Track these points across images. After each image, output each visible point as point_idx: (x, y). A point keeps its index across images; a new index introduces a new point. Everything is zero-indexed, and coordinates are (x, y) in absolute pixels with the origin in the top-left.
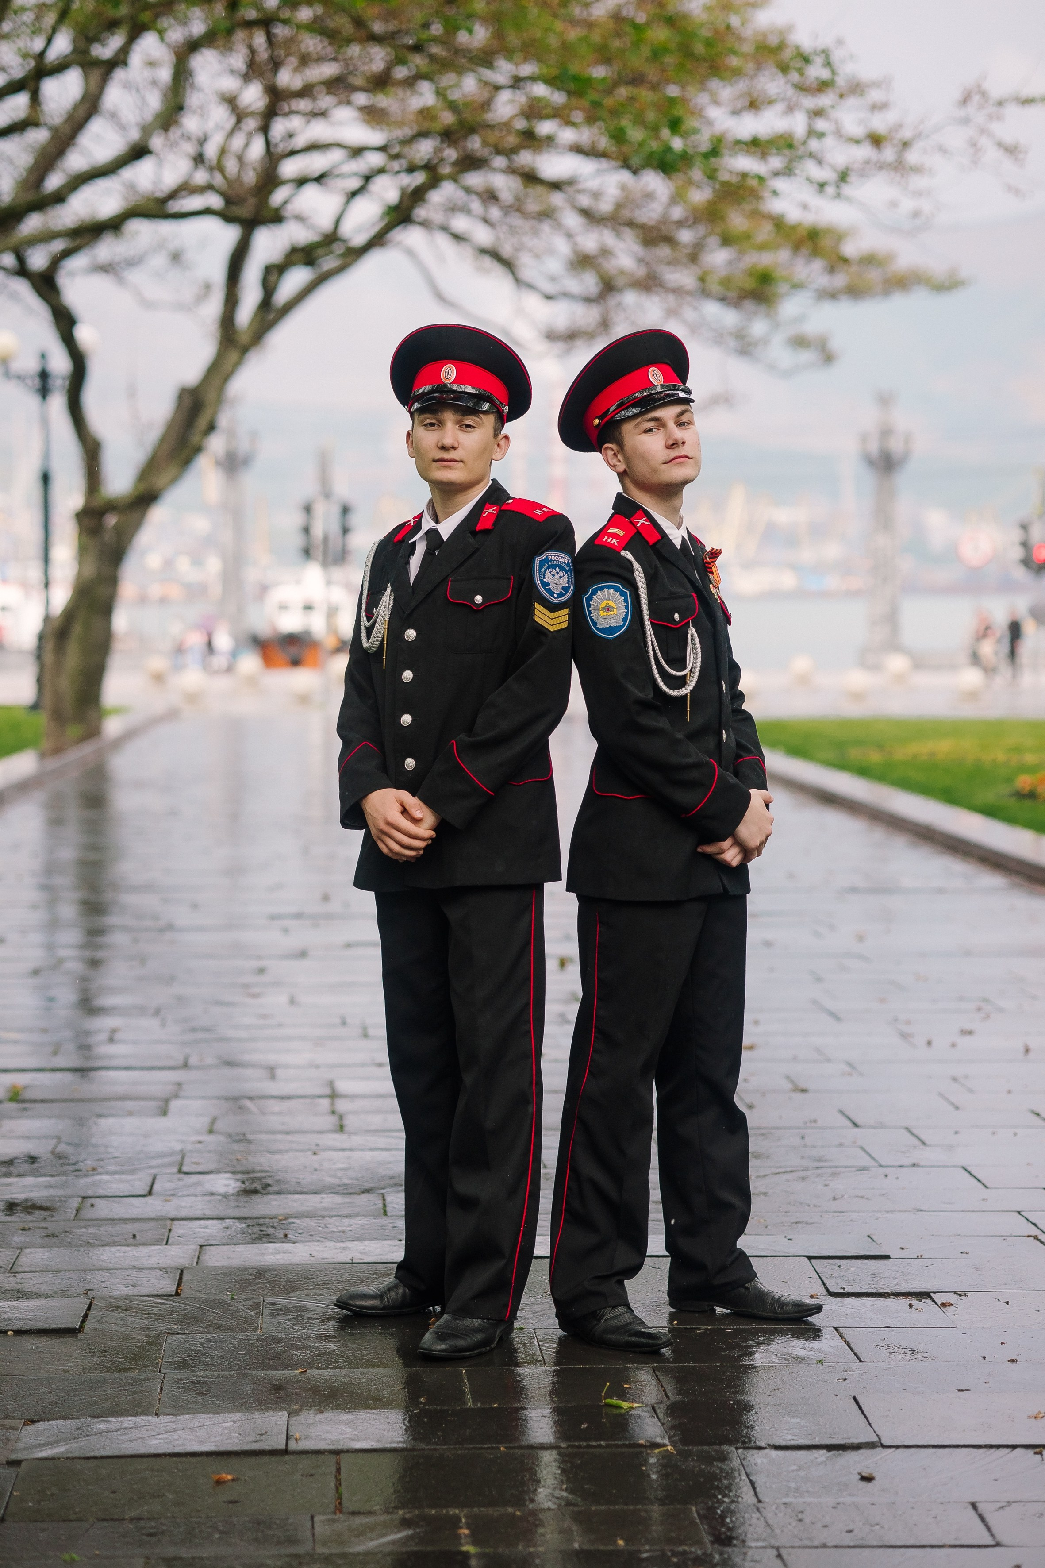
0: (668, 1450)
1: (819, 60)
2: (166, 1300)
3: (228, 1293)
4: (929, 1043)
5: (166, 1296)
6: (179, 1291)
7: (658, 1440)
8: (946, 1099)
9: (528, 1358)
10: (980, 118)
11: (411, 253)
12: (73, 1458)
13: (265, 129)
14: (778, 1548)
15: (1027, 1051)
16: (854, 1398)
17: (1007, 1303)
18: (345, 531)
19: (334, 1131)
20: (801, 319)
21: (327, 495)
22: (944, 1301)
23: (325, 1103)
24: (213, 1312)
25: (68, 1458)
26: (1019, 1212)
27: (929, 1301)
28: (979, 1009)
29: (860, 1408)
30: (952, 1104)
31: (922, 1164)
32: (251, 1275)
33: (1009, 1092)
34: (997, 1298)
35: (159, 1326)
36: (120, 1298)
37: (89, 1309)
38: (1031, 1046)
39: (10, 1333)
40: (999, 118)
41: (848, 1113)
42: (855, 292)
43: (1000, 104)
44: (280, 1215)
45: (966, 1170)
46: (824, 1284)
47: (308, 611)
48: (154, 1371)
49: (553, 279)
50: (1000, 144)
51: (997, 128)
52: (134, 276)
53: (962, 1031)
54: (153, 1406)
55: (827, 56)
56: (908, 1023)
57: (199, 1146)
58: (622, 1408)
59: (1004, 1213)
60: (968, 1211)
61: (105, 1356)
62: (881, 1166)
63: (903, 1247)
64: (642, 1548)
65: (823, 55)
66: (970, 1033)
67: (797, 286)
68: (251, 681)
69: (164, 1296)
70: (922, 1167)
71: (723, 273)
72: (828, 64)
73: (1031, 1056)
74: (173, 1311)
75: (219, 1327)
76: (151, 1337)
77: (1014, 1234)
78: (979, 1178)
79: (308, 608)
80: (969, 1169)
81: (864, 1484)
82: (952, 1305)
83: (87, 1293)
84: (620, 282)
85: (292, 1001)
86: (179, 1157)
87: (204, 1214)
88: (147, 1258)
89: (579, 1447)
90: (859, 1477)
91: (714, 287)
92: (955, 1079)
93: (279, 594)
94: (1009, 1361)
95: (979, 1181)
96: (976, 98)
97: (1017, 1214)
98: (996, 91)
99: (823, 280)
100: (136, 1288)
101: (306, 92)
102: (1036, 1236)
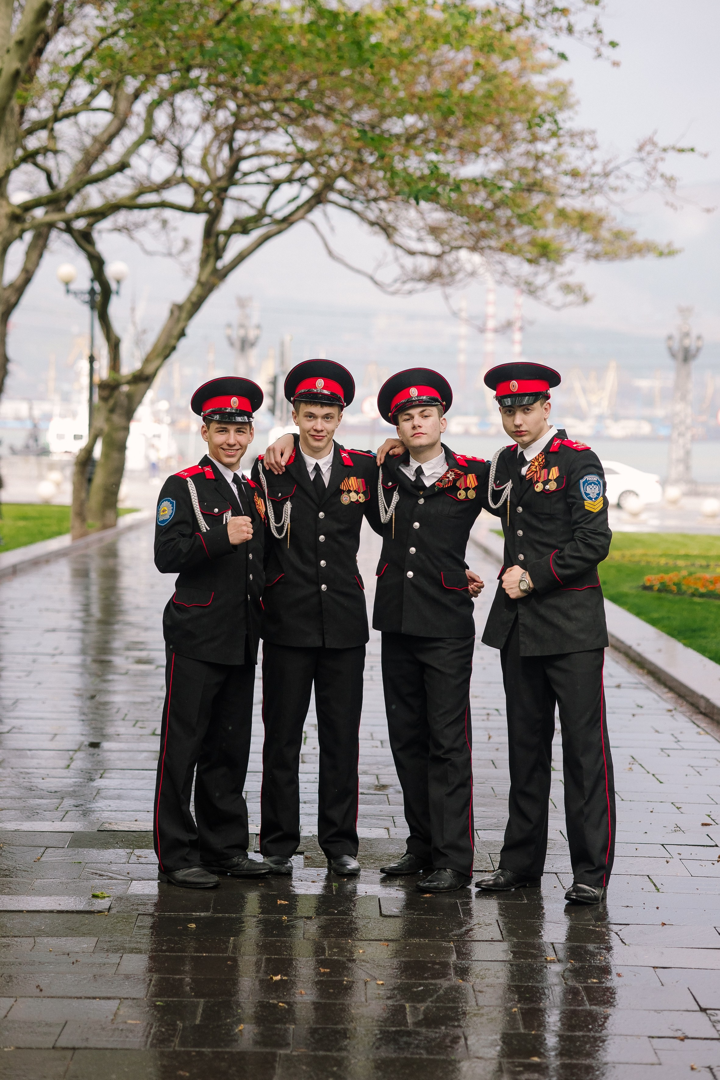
10: (651, 159)
13: (230, 139)
20: (571, 273)
40: (663, 160)
42: (611, 256)
43: (665, 150)
50: (662, 176)
51: (662, 166)
52: (141, 234)
96: (649, 146)
98: (662, 142)
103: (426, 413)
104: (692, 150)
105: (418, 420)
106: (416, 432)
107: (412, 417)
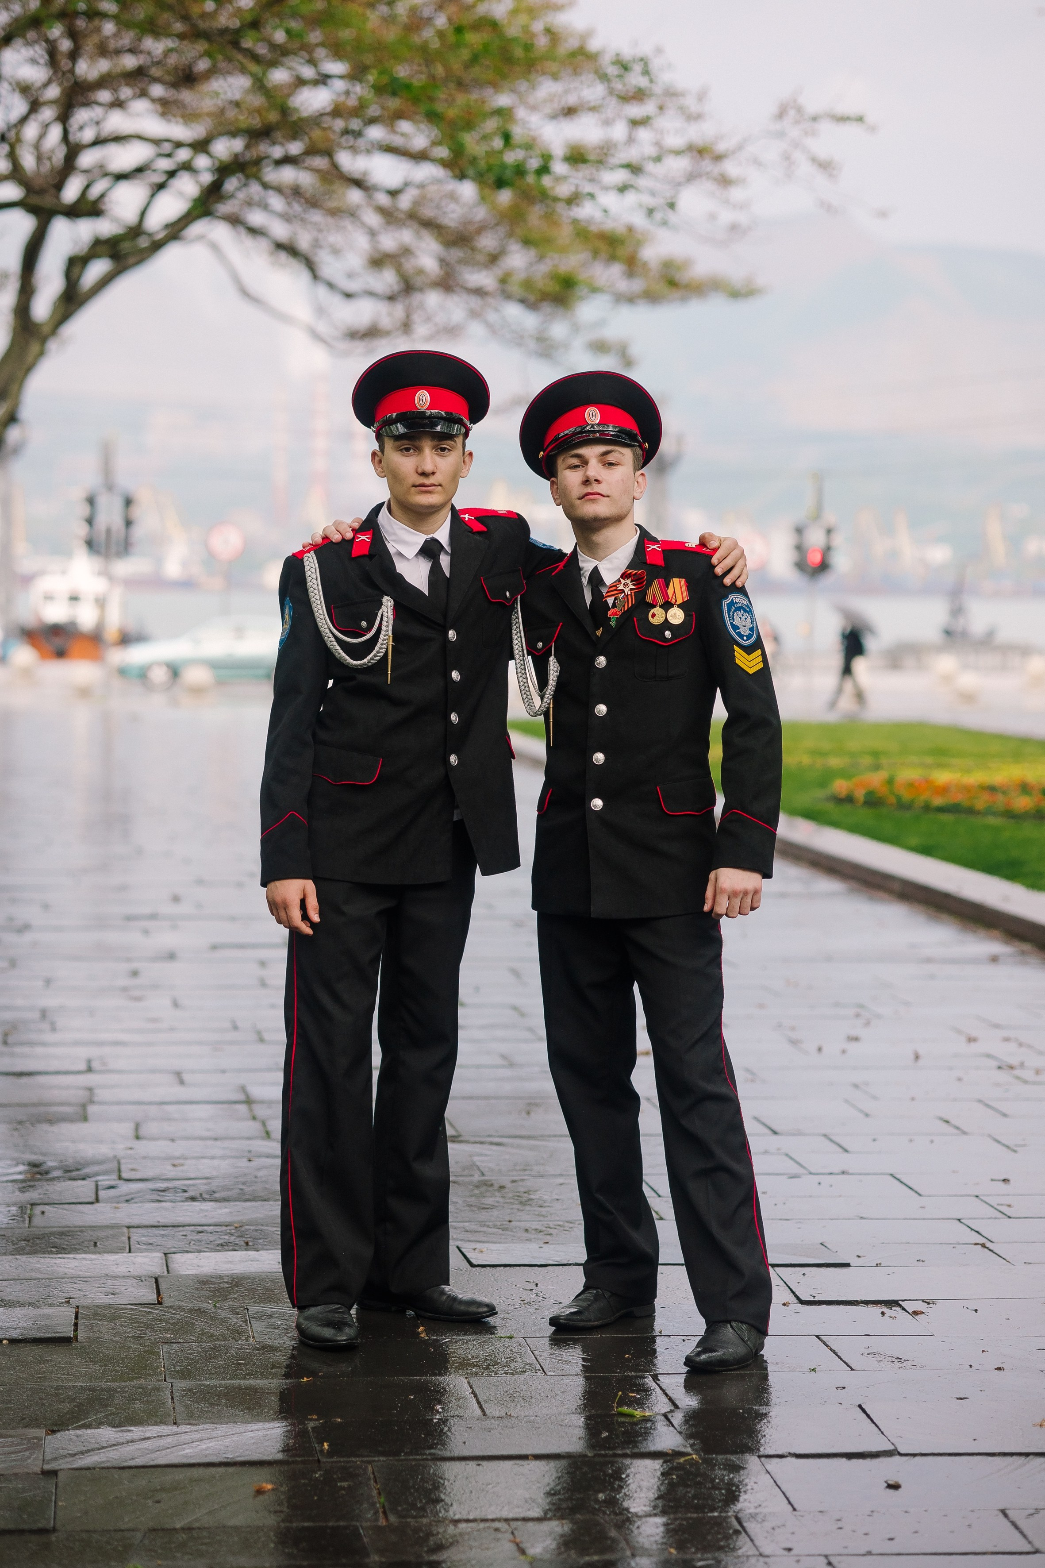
0: (692, 1459)
1: (638, 68)
2: (151, 1308)
3: (210, 1302)
4: (820, 1049)
5: (150, 1304)
6: (160, 1299)
7: (682, 1449)
8: (854, 1106)
9: (527, 1367)
10: (794, 132)
11: (215, 247)
12: (108, 1468)
13: (64, 118)
14: (826, 1556)
15: (917, 1057)
16: (860, 1406)
17: (976, 1311)
18: (128, 523)
19: (262, 1138)
20: (601, 323)
21: (110, 487)
22: (915, 1309)
23: (243, 1108)
24: (200, 1320)
25: (103, 1468)
26: (959, 1220)
27: (898, 1309)
28: (858, 1016)
29: (868, 1416)
30: (861, 1111)
31: (850, 1171)
32: (227, 1283)
33: (913, 1099)
34: (966, 1306)
35: (151, 1336)
36: (104, 1306)
37: (76, 1318)
38: (921, 1052)
39: (5, 1342)
40: (814, 133)
41: (764, 1120)
42: (651, 297)
43: (815, 119)
44: (235, 1222)
45: (895, 1178)
46: (793, 1293)
47: (73, 602)
48: (159, 1380)
49: (350, 275)
50: (814, 160)
51: (809, 142)
53: (848, 1037)
54: (169, 1415)
55: (646, 64)
56: (793, 1029)
57: (130, 1152)
58: (635, 1417)
59: (945, 1221)
60: (909, 1219)
61: (105, 1365)
62: (811, 1173)
63: (860, 1255)
64: (694, 1556)
65: (642, 63)
66: (856, 1039)
67: (595, 290)
68: (27, 673)
69: (147, 1304)
70: (852, 1174)
71: (523, 276)
72: (646, 72)
73: (921, 1062)
74: (160, 1320)
75: (211, 1336)
76: (147, 1346)
77: (961, 1242)
78: (911, 1185)
79: (74, 598)
80: (898, 1176)
81: (891, 1492)
82: (923, 1313)
83: (68, 1302)
84: (418, 281)
85: (176, 1004)
86: (115, 1164)
87: (159, 1222)
88: (116, 1266)
89: (605, 1455)
90: (886, 1485)
91: (515, 288)
92: (856, 1086)
93: (45, 584)
94: (995, 1369)
95: (911, 1188)
96: (792, 113)
97: (958, 1222)
98: (812, 107)
99: (623, 285)
100: (116, 1296)
101: (103, 82)
102: (984, 1244)
103: (611, 458)
104: (860, 119)
105: (594, 469)
106: (589, 490)
107: (585, 462)
